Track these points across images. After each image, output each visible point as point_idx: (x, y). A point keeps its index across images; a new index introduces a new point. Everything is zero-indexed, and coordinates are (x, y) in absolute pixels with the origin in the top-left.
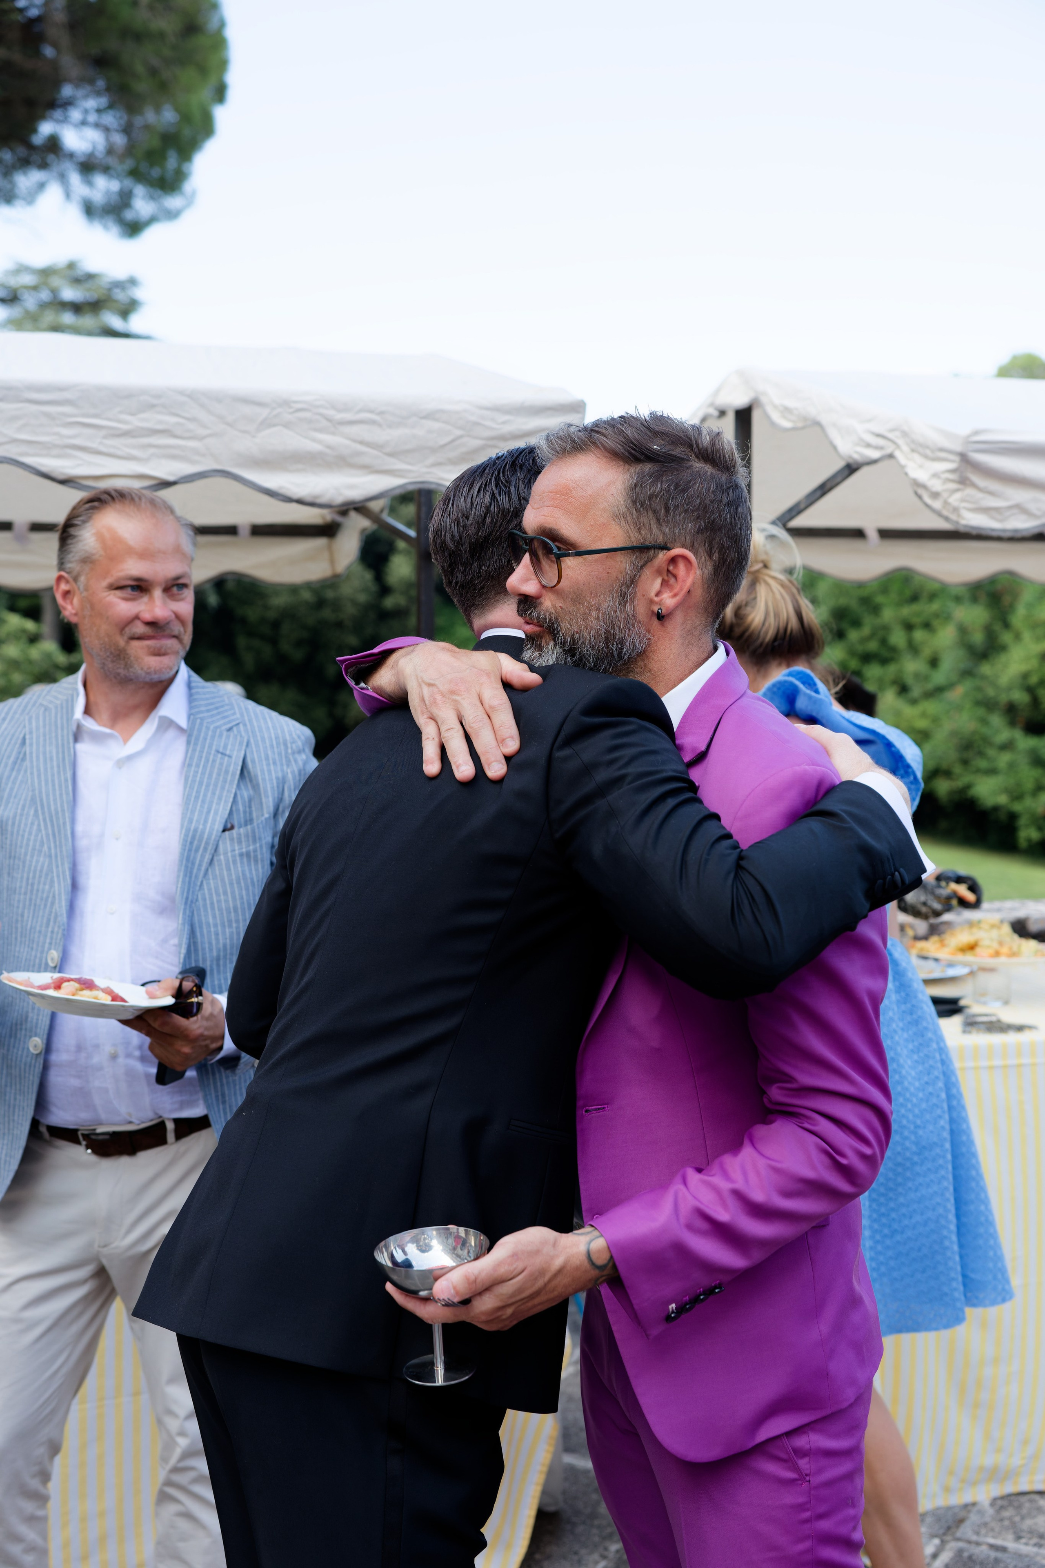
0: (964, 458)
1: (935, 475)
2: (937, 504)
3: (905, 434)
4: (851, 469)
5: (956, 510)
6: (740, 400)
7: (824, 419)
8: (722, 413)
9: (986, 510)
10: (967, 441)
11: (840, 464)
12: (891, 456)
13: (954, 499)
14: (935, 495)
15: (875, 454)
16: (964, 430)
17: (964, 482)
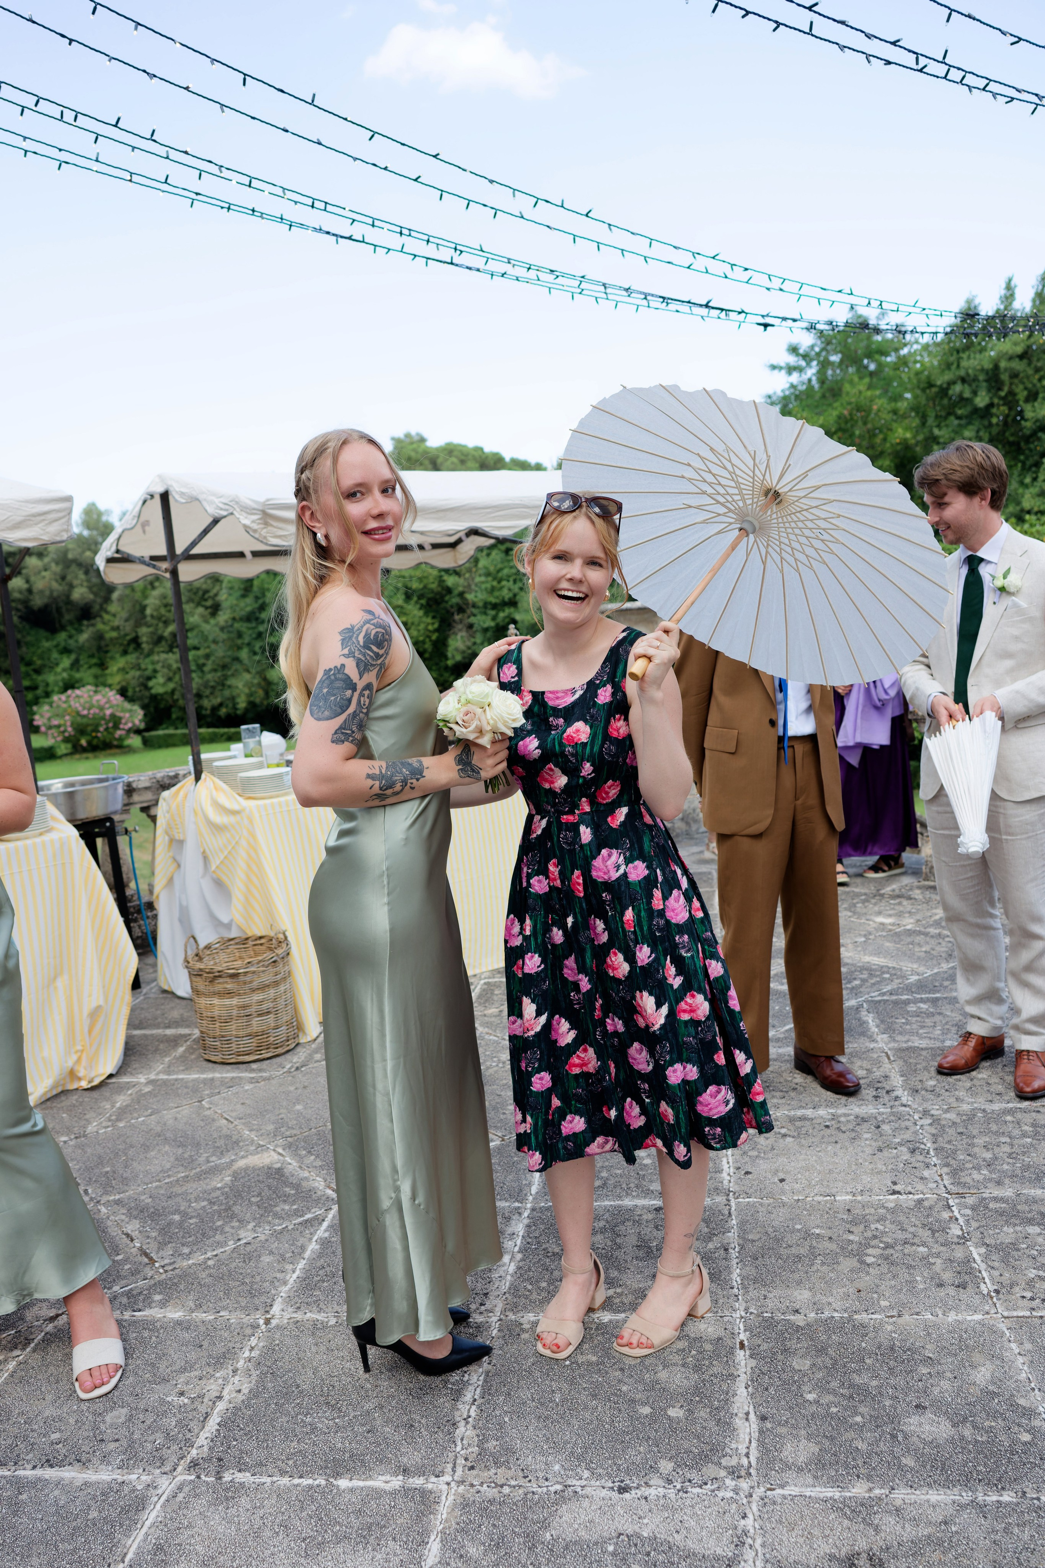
0: (265, 514)
1: (253, 522)
2: (257, 536)
3: (237, 503)
4: (216, 521)
5: (265, 537)
6: (161, 489)
7: (201, 497)
8: (152, 496)
9: (280, 537)
10: (264, 504)
11: (210, 520)
12: (232, 514)
13: (264, 532)
14: (255, 531)
15: (225, 513)
16: (262, 499)
17: (266, 524)
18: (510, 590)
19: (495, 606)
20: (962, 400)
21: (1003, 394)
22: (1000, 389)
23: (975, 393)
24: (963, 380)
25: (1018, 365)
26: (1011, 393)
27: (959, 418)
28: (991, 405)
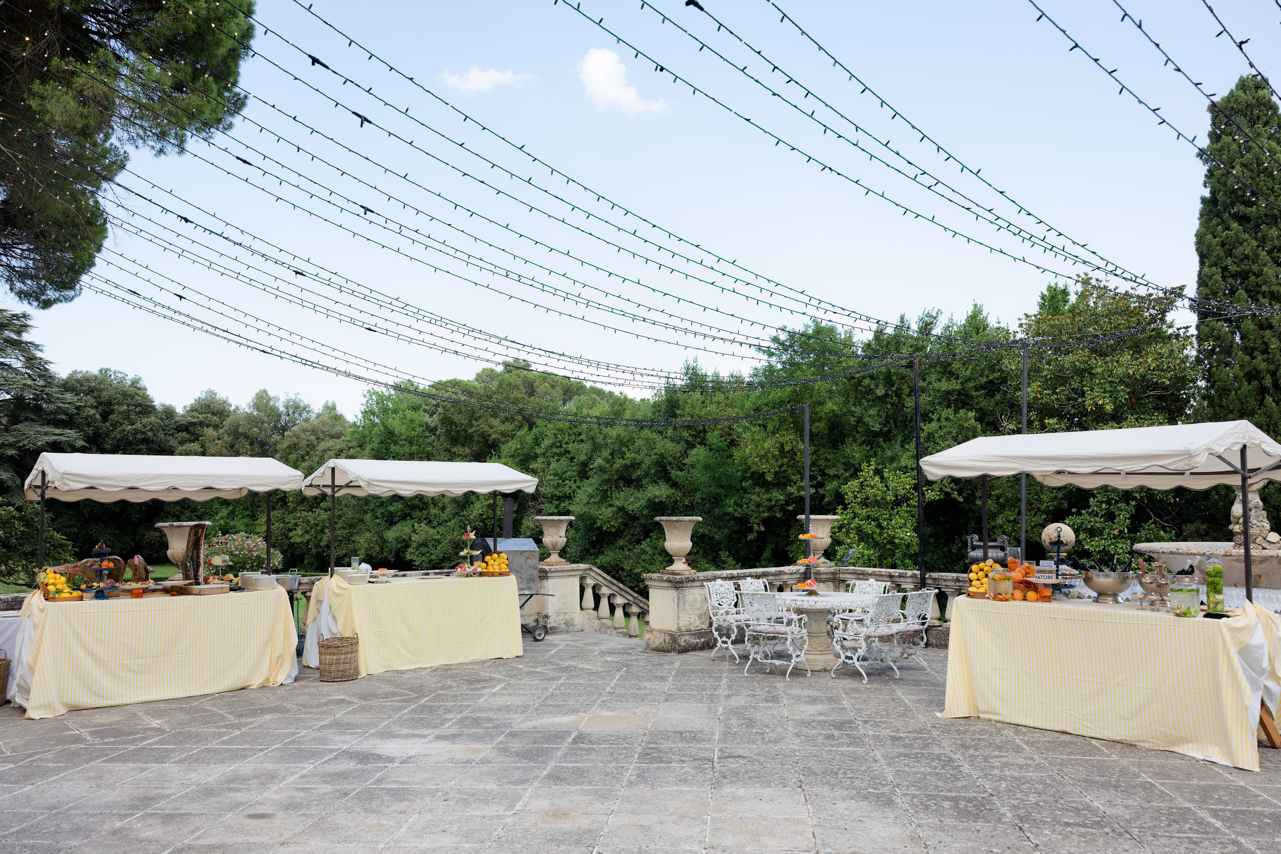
6: (332, 466)
18: (570, 487)
19: (559, 498)
20: (870, 391)
21: (894, 389)
22: (893, 386)
23: (877, 386)
24: (872, 377)
25: (903, 371)
26: (899, 389)
27: (868, 401)
28: (886, 395)
